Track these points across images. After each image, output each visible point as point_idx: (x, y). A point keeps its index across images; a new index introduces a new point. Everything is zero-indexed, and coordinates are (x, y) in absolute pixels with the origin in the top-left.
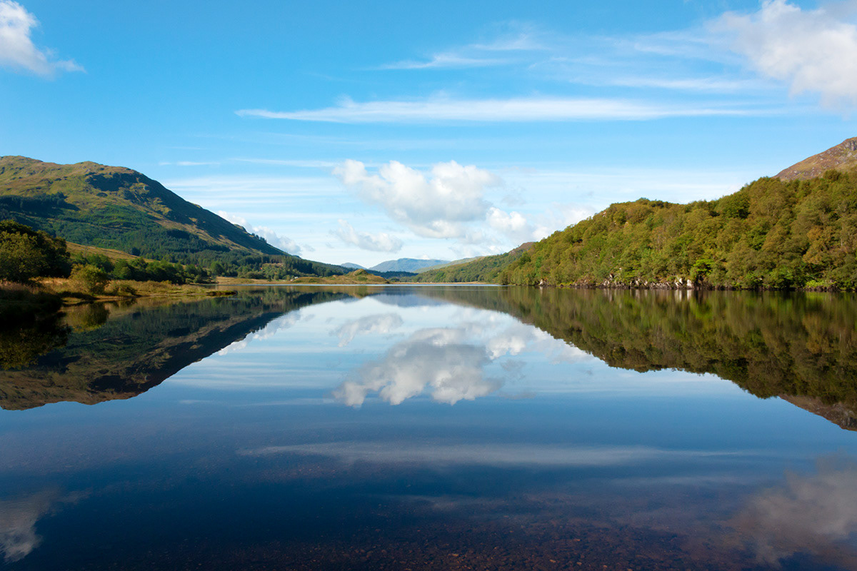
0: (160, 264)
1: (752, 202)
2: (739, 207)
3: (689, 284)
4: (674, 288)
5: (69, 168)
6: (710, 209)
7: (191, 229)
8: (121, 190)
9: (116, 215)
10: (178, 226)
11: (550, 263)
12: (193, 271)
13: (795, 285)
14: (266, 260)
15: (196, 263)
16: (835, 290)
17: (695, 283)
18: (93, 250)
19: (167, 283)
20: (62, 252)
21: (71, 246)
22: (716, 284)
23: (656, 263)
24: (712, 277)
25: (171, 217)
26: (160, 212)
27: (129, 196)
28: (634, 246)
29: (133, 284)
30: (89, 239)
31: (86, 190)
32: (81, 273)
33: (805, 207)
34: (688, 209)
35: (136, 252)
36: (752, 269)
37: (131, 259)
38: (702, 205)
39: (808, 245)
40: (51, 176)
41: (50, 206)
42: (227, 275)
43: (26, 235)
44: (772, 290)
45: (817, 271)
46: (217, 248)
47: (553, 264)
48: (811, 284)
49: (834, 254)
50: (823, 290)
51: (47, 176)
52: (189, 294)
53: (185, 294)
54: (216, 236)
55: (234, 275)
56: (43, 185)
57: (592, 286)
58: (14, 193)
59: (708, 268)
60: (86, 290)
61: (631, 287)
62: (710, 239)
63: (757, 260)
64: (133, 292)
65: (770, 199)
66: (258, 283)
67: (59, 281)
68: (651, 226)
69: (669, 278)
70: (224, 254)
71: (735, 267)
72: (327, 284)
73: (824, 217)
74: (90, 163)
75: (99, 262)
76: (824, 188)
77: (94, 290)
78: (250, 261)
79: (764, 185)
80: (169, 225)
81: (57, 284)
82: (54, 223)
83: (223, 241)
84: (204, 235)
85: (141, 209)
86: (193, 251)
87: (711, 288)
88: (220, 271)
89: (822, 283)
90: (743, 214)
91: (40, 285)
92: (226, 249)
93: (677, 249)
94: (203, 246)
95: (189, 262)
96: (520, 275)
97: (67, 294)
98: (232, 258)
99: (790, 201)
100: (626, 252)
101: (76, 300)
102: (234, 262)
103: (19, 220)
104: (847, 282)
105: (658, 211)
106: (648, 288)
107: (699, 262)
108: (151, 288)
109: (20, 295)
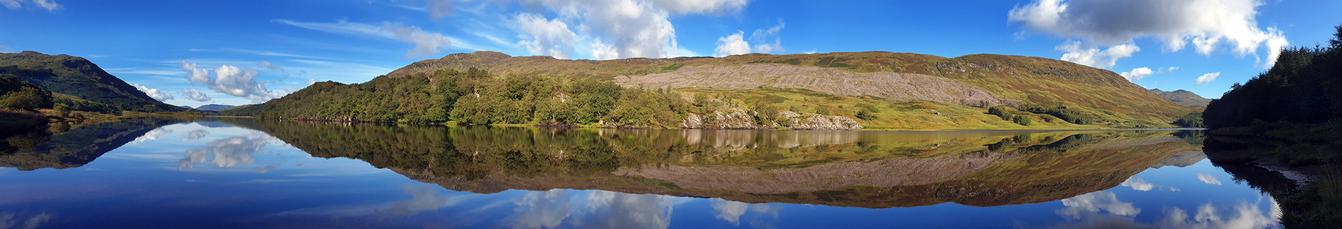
0: (95, 104)
1: (377, 85)
2: (371, 87)
3: (350, 120)
4: (343, 121)
5: (55, 57)
6: (359, 87)
7: (110, 87)
8: (78, 68)
9: (75, 80)
10: (105, 86)
11: (285, 109)
12: (110, 107)
13: (393, 121)
14: (146, 103)
15: (113, 104)
16: (409, 123)
17: (352, 119)
18: (64, 96)
19: (98, 113)
20: (50, 97)
21: (54, 94)
22: (361, 120)
23: (335, 110)
24: (359, 117)
25: (101, 81)
26: (96, 79)
27: (82, 71)
28: (326, 102)
29: (82, 113)
30: (62, 91)
31: (62, 67)
32: (58, 107)
33: (398, 89)
34: (350, 86)
35: (84, 98)
36: (376, 114)
37: (82, 101)
38: (356, 85)
39: (399, 105)
40: (46, 61)
41: (44, 74)
42: (127, 110)
43: (33, 89)
44: (384, 123)
45: (402, 115)
46: (122, 97)
47: (287, 109)
48: (399, 120)
49: (409, 109)
50: (404, 123)
51: (44, 61)
52: (109, 119)
53: (107, 118)
54: (123, 91)
55: (130, 110)
56: (42, 65)
57: (305, 120)
58: (28, 68)
59: (358, 113)
60: (60, 115)
61: (323, 120)
62: (359, 100)
63: (379, 110)
64: (82, 116)
65: (384, 85)
66: (142, 114)
67: (48, 111)
68: (333, 93)
69: (341, 116)
70: (126, 100)
71: (369, 113)
72: (175, 115)
73: (405, 94)
74: (64, 55)
75: (66, 101)
76: (405, 81)
77: (64, 115)
78: (138, 103)
79: (381, 79)
80: (100, 85)
81: (47, 112)
82: (47, 83)
83: (125, 94)
84: (116, 90)
85: (88, 77)
86: (111, 98)
87: (359, 122)
88: (124, 108)
89: (404, 120)
90: (373, 90)
91: (39, 112)
92: (127, 97)
93: (345, 104)
94: (116, 95)
95: (109, 103)
96: (269, 114)
97: (51, 117)
98: (130, 102)
99: (392, 87)
100: (321, 105)
101: (56, 120)
102: (131, 104)
103: (30, 81)
104: (414, 120)
105: (337, 87)
106: (331, 121)
107: (354, 110)
108: (91, 115)
109: (29, 117)
